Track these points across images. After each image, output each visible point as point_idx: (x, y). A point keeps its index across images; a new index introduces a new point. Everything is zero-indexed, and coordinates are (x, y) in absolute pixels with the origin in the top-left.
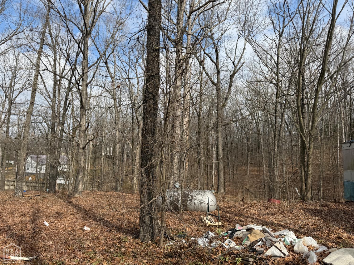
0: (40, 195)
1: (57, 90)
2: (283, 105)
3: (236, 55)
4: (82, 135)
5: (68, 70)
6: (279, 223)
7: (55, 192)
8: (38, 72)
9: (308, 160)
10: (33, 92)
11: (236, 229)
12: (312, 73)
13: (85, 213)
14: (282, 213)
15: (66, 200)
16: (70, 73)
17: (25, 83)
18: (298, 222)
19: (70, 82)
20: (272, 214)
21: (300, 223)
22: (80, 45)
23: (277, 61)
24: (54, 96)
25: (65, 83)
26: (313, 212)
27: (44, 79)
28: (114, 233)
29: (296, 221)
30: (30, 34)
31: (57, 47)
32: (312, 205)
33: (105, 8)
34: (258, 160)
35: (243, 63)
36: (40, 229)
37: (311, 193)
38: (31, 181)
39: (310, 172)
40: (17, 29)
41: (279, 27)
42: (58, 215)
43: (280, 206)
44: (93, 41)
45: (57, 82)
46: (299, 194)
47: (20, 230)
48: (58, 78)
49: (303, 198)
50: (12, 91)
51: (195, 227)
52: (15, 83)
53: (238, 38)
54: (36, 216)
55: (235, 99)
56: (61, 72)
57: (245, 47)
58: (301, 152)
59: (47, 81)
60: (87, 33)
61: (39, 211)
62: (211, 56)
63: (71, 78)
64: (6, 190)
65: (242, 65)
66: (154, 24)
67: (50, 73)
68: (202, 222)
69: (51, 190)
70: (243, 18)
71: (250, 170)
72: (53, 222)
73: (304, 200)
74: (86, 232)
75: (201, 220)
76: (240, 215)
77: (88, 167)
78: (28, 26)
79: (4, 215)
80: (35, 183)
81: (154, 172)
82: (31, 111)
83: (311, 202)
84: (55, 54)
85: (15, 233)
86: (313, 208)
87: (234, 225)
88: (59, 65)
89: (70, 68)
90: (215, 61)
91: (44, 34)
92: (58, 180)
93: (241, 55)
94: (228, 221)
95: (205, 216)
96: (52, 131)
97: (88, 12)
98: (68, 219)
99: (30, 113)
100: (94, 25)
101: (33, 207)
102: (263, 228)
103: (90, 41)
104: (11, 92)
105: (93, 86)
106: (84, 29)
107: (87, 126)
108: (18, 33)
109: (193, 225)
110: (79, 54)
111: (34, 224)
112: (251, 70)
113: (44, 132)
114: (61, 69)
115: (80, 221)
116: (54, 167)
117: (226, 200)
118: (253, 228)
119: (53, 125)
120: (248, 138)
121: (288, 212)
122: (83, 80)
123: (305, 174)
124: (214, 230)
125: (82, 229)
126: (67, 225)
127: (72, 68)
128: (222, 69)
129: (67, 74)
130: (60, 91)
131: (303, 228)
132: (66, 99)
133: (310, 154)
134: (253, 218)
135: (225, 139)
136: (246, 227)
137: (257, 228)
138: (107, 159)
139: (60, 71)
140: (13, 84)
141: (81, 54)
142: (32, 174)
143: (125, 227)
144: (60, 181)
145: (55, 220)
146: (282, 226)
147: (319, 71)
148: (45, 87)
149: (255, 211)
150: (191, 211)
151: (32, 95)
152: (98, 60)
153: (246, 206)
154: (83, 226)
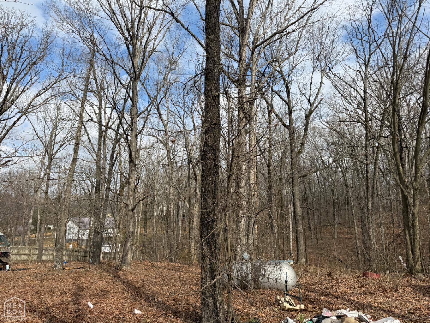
0: (82, 268)
1: (102, 142)
2: (375, 148)
3: (312, 91)
4: (131, 193)
5: (115, 118)
6: (380, 306)
7: (100, 263)
8: (81, 123)
9: (414, 221)
10: (75, 146)
11: (323, 316)
12: (410, 107)
13: (135, 290)
14: (383, 292)
15: (112, 274)
16: (117, 122)
17: (66, 135)
18: (405, 304)
19: (117, 132)
20: (370, 293)
21: (409, 306)
22: (128, 90)
23: (365, 96)
24: (99, 149)
25: (111, 134)
26: (426, 290)
27: (88, 129)
28: (170, 318)
29: (403, 303)
30: (73, 81)
31: (102, 94)
32: (424, 281)
33: (156, 47)
34: (347, 218)
35: (321, 101)
36: (83, 312)
37: (421, 264)
38: (72, 249)
39: (418, 236)
40: (59, 76)
41: (364, 56)
42: (104, 294)
43: (380, 282)
44: (143, 84)
45: (102, 133)
46: (405, 265)
47: (61, 313)
48: (104, 128)
49: (411, 271)
50: (53, 144)
51: (270, 310)
52: (55, 136)
53: (313, 71)
54: (79, 295)
55: (314, 142)
56: (107, 120)
57: (322, 81)
58: (403, 210)
59: (91, 132)
60: (136, 77)
61: (82, 289)
62: (281, 94)
63: (118, 127)
64: (44, 261)
65: (320, 103)
66: (212, 67)
67: (95, 124)
68: (279, 305)
69: (95, 261)
70: (317, 47)
71: (338, 232)
72: (98, 303)
73: (412, 274)
74: (136, 316)
75: (277, 301)
76: (328, 295)
77: (138, 231)
78: (71, 72)
79: (43, 293)
80: (76, 251)
81: (217, 241)
82: (74, 168)
83: (421, 276)
84: (100, 101)
85: (55, 317)
86: (425, 284)
87: (321, 309)
88: (105, 113)
89: (117, 116)
90: (286, 99)
91: (88, 80)
92: (103, 248)
93: (317, 90)
94: (312, 303)
95: (283, 296)
96: (96, 190)
97: (137, 52)
98: (115, 298)
99: (72, 171)
100: (144, 68)
101: (75, 283)
102: (359, 315)
103: (139, 85)
104: (51, 146)
105: (143, 136)
106: (132, 71)
107: (136, 184)
108: (60, 80)
109: (267, 309)
110: (127, 100)
111: (76, 305)
112: (332, 107)
113: (87, 191)
114: (107, 117)
115: (129, 301)
116: (98, 233)
117: (308, 274)
118: (345, 315)
119: (98, 182)
120: (333, 191)
121: (391, 291)
122: (132, 130)
123: (410, 239)
124: (294, 316)
125: (132, 312)
126: (114, 307)
127: (119, 117)
128: (295, 108)
129: (113, 124)
130: (105, 142)
131: (413, 313)
132: (113, 153)
133: (416, 213)
134: (344, 299)
135: (304, 192)
136: (335, 313)
137: (352, 315)
138: (160, 220)
139: (105, 119)
140: (54, 137)
141: (129, 99)
142: (74, 240)
143: (183, 309)
144: (106, 249)
145: (100, 300)
146: (384, 310)
147: (419, 104)
148: (89, 139)
149: (347, 289)
150: (265, 289)
151: (74, 150)
152: (149, 106)
153: (334, 282)
154: (133, 309)
